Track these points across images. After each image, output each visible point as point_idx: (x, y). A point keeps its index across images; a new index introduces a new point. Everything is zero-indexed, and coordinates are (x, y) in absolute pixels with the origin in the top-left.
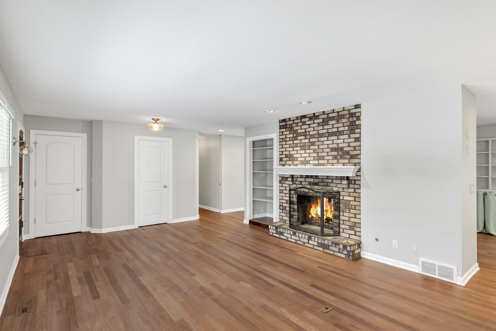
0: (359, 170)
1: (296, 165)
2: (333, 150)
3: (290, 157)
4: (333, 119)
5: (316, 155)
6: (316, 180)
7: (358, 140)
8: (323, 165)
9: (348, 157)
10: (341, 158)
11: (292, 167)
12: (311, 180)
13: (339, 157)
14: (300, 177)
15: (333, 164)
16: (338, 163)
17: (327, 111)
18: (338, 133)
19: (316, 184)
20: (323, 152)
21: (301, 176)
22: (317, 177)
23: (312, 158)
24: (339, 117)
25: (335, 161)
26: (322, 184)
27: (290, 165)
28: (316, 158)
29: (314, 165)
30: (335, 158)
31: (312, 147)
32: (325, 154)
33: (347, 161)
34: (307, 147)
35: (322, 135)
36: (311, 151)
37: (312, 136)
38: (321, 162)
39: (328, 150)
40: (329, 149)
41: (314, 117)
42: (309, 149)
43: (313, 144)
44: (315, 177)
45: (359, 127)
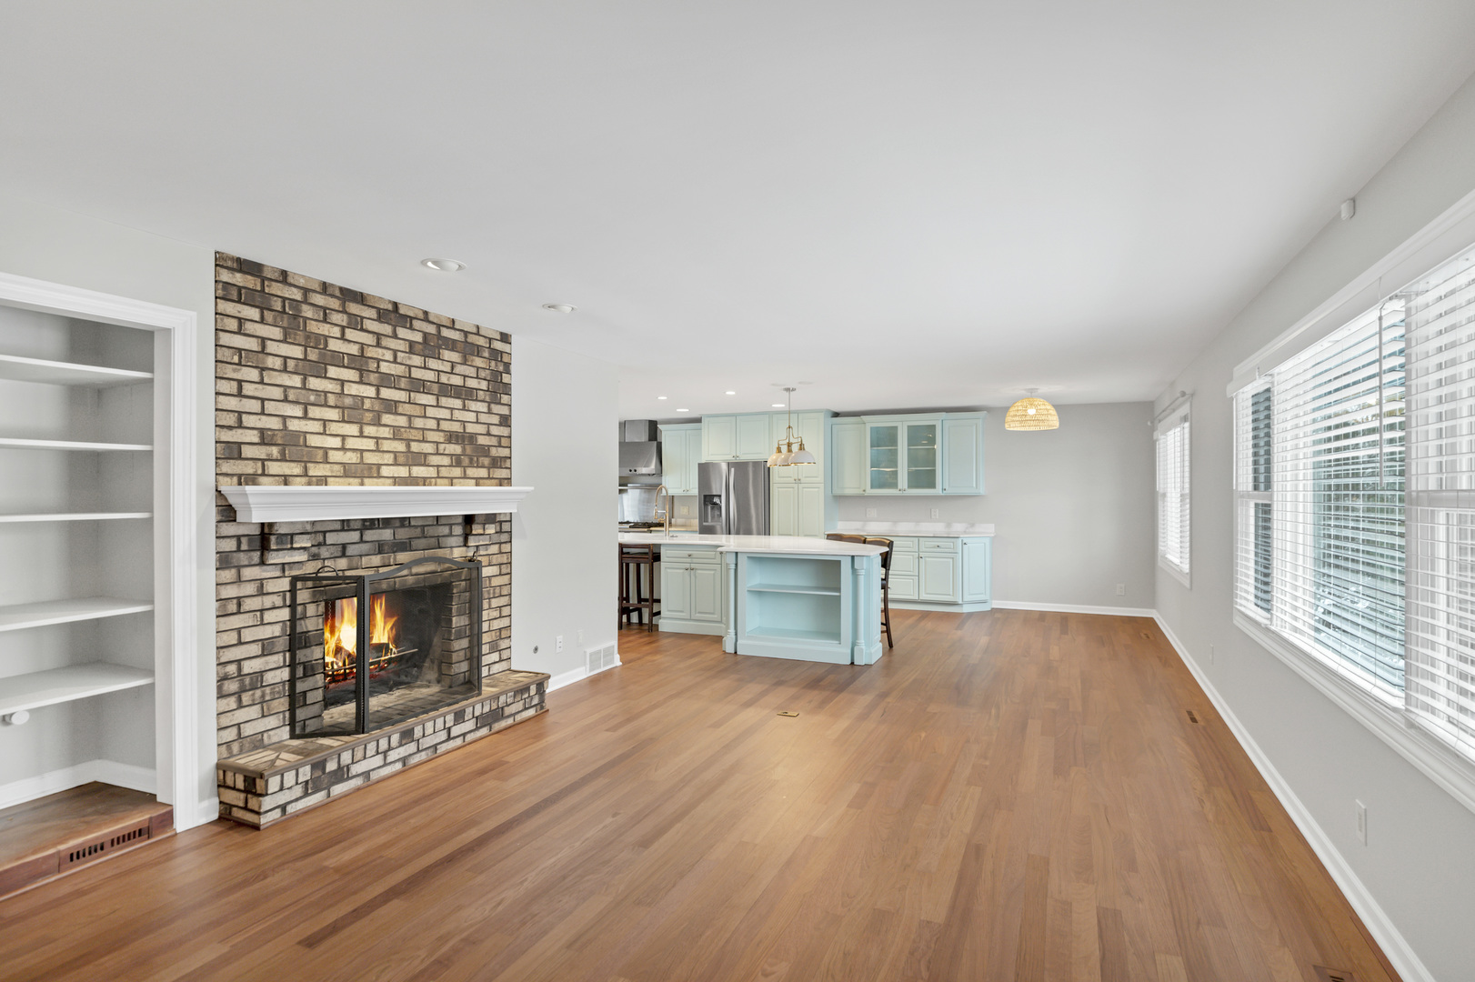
1: (323, 480)
2: (452, 437)
3: (290, 446)
4: (451, 344)
5: (400, 447)
6: (403, 534)
7: (505, 421)
8: (424, 481)
9: (486, 461)
10: (471, 465)
11: (298, 487)
12: (386, 534)
13: (466, 461)
14: (338, 526)
15: (452, 479)
16: (465, 477)
17: (437, 316)
18: (465, 393)
19: (404, 546)
20: (424, 441)
21: (345, 525)
22: (404, 522)
23: (389, 458)
24: (468, 349)
25: (457, 472)
26: (422, 543)
27: (286, 480)
28: (401, 459)
29: (397, 481)
30: (457, 461)
31: (387, 419)
32: (428, 448)
33: (483, 473)
34: (368, 416)
35: (418, 386)
36: (385, 432)
37: (387, 381)
38: (419, 471)
39: (439, 437)
40: (442, 434)
41: (393, 315)
42: (377, 422)
43: (391, 407)
44: (398, 524)
45: (507, 389)
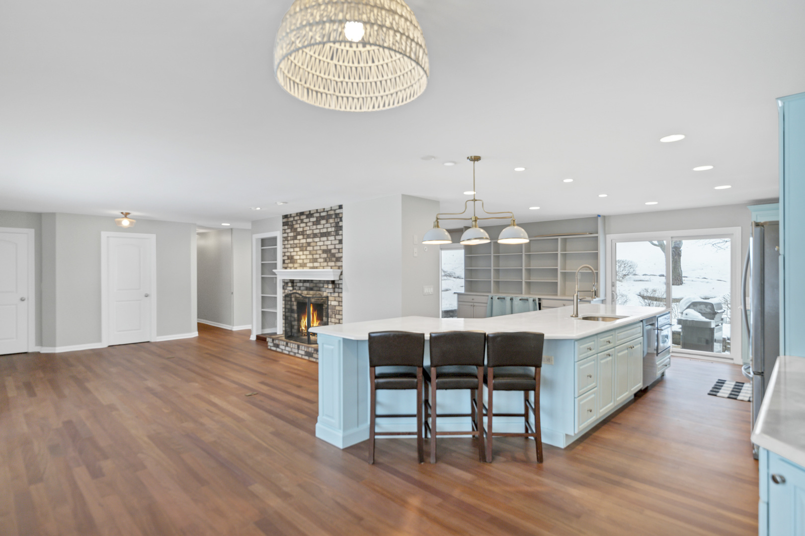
0: (341, 274)
1: (296, 268)
2: (324, 251)
3: (291, 259)
4: (323, 218)
5: (310, 257)
6: (312, 285)
7: (341, 242)
8: (317, 268)
9: (334, 259)
10: (330, 261)
11: (293, 270)
12: (307, 285)
13: (328, 259)
14: (299, 281)
15: (324, 267)
16: (328, 266)
17: (320, 209)
18: (327, 234)
19: (311, 289)
20: (316, 254)
21: (300, 281)
22: (312, 281)
23: (308, 261)
24: (328, 217)
25: (325, 264)
26: (315, 289)
27: (291, 268)
28: (311, 261)
29: (311, 268)
30: (325, 261)
31: (309, 248)
32: (318, 256)
33: (332, 264)
34: (305, 248)
35: (315, 236)
36: (307, 253)
37: (308, 236)
38: (316, 264)
39: (320, 252)
40: (321, 251)
41: (310, 215)
42: (306, 250)
43: (309, 244)
44: (310, 282)
45: (341, 228)
